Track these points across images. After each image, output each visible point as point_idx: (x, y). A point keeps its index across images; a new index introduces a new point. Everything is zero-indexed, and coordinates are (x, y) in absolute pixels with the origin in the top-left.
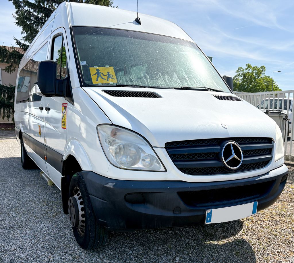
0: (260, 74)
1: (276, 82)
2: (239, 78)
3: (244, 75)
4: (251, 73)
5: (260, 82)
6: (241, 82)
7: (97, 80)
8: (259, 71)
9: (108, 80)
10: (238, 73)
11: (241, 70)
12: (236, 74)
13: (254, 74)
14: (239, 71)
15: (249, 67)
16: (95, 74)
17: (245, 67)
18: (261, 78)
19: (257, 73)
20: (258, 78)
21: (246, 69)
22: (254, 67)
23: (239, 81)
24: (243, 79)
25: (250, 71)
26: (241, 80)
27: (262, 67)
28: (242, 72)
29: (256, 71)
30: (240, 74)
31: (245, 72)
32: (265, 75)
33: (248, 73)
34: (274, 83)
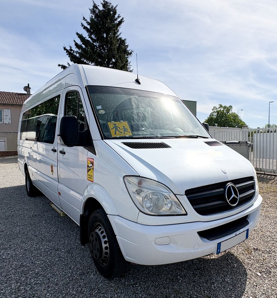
0: (229, 111)
1: (240, 117)
2: (214, 115)
3: (218, 112)
4: (223, 110)
5: (229, 117)
6: (216, 117)
7: (116, 134)
8: (228, 109)
9: (124, 134)
10: (213, 111)
11: (216, 108)
12: (212, 111)
13: (225, 111)
14: (214, 109)
15: (221, 106)
16: (113, 128)
17: (218, 106)
18: (230, 114)
19: (227, 110)
20: (227, 114)
21: (219, 108)
22: (224, 107)
23: (214, 116)
24: (217, 115)
25: (222, 109)
26: (216, 115)
27: (230, 106)
28: (216, 110)
29: (226, 109)
30: (214, 111)
31: (219, 110)
32: (232, 111)
33: (220, 110)
34: (239, 117)
